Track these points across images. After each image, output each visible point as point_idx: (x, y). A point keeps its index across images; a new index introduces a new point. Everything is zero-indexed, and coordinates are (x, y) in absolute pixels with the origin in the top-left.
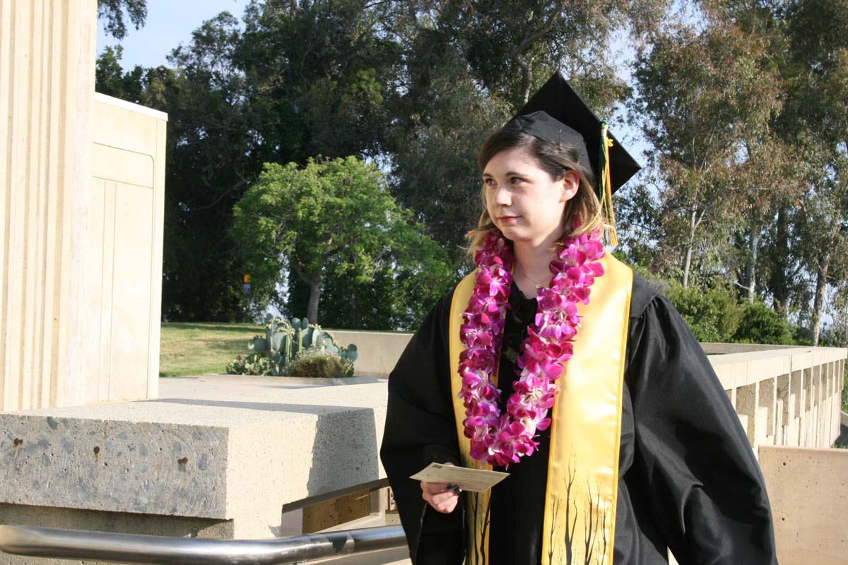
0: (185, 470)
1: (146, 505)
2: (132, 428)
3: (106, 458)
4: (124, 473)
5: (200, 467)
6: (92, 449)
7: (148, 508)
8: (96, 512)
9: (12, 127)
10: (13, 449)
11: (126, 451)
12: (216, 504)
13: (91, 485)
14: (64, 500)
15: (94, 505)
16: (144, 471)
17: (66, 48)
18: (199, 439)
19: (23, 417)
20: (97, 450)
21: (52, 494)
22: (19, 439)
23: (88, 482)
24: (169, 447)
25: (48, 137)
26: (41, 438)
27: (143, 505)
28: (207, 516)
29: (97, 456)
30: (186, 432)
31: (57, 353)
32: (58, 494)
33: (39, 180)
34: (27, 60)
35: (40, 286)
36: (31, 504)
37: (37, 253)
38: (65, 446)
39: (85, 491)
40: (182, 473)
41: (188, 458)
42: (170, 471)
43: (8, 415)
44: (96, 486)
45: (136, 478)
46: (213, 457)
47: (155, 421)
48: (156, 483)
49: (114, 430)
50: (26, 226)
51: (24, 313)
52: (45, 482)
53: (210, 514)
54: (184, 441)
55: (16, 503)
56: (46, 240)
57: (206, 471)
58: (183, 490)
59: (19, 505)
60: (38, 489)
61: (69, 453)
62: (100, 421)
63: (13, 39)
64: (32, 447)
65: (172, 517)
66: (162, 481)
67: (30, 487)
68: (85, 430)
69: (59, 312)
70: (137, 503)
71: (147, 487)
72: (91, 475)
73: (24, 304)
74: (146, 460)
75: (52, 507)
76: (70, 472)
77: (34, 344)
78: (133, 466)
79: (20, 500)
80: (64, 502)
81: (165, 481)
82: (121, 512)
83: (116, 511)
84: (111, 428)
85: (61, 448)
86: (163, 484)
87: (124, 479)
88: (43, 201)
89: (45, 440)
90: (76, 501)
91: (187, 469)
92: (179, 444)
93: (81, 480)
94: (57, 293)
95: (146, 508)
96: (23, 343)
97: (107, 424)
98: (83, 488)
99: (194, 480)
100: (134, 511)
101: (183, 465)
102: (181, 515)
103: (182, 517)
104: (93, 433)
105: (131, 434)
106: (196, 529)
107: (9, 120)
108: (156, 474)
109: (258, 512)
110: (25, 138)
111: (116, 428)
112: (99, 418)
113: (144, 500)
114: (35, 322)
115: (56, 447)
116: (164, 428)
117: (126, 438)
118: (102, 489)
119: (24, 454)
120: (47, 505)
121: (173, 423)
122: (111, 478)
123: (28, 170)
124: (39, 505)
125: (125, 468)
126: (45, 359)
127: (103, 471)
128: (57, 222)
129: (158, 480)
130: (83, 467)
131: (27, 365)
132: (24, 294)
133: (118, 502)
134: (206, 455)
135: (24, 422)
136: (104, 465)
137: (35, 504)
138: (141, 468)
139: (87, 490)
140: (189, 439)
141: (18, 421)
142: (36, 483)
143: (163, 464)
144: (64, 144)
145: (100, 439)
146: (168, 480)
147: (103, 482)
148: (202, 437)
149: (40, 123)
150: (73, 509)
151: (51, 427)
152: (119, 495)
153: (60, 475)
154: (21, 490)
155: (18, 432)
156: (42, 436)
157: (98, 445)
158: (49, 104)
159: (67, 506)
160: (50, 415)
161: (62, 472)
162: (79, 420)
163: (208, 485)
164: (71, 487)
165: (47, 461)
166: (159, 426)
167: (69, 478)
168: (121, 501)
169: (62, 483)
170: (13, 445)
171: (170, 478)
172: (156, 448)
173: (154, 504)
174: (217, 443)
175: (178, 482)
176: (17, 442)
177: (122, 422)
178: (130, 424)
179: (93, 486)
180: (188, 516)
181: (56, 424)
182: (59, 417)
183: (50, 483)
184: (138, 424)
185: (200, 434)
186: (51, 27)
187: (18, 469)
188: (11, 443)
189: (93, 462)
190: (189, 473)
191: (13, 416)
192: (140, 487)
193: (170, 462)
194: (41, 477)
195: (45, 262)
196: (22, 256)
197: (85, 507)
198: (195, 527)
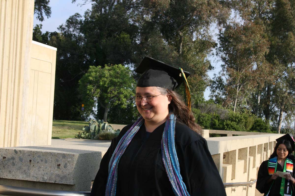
0: (59, 168)
1: (46, 179)
2: (42, 154)
3: (33, 164)
4: (39, 169)
5: (65, 167)
6: (29, 161)
7: (47, 180)
8: (30, 181)
9: (4, 52)
10: (3, 160)
11: (40, 161)
12: (70, 180)
13: (28, 172)
14: (19, 177)
15: (29, 179)
16: (46, 168)
17: (23, 26)
18: (64, 158)
19: (6, 150)
20: (30, 161)
21: (15, 175)
22: (5, 157)
23: (27, 171)
24: (54, 161)
25: (16, 56)
26: (12, 157)
27: (45, 180)
28: (66, 184)
29: (30, 163)
30: (60, 156)
31: (17, 129)
32: (17, 175)
33: (12, 71)
34: (9, 30)
35: (12, 107)
36: (8, 178)
37: (11, 95)
38: (20, 159)
39: (26, 174)
40: (58, 169)
41: (60, 164)
42: (54, 168)
43: (1, 149)
44: (30, 173)
45: (43, 170)
46: (69, 164)
47: (50, 152)
48: (50, 172)
49: (36, 154)
50: (8, 86)
51: (6, 116)
52: (13, 171)
53: (68, 183)
54: (59, 159)
55: (3, 178)
56: (14, 91)
57: (67, 169)
58: (59, 175)
59: (4, 178)
60: (10, 173)
61: (21, 162)
62: (32, 151)
63: (5, 22)
64: (9, 159)
65: (55, 183)
66: (52, 171)
67: (8, 173)
68: (27, 154)
69: (18, 116)
70: (43, 179)
71: (47, 174)
72: (28, 169)
73: (6, 112)
74: (47, 164)
75: (15, 179)
76: (21, 168)
77: (9, 126)
78: (42, 167)
79: (4, 177)
80: (19, 178)
81: (53, 172)
82: (38, 182)
83: (36, 181)
84: (35, 154)
85: (19, 160)
86: (52, 173)
87: (39, 171)
88: (13, 78)
89: (14, 157)
90: (23, 178)
91: (60, 168)
92: (58, 159)
93: (25, 171)
94: (17, 109)
95: (46, 180)
96: (5, 126)
97: (34, 152)
98: (26, 173)
99: (62, 172)
100: (42, 181)
101: (59, 166)
102: (58, 183)
103: (58, 184)
104: (29, 155)
105: (42, 156)
106: (62, 188)
107: (3, 50)
108: (50, 169)
109: (83, 183)
110: (8, 56)
111: (37, 154)
112: (31, 150)
113: (46, 178)
114: (9, 119)
115: (17, 160)
116: (53, 154)
117: (40, 157)
118: (32, 174)
119: (6, 162)
120: (13, 179)
121: (56, 152)
122: (35, 170)
123: (9, 67)
124: (11, 179)
125: (40, 167)
126: (13, 131)
127: (32, 168)
128: (18, 85)
129: (50, 171)
130: (26, 166)
131: (7, 133)
132: (6, 109)
133: (37, 178)
134: (67, 163)
135: (7, 151)
136: (33, 166)
137: (9, 178)
138: (45, 167)
139: (27, 174)
140: (61, 158)
141: (4, 151)
142: (10, 172)
143: (52, 166)
144: (21, 58)
145: (31, 157)
146: (54, 171)
147: (32, 172)
148: (65, 157)
149: (13, 51)
150: (22, 180)
151: (16, 153)
152: (37, 176)
153: (18, 169)
154: (5, 173)
155: (5, 154)
156: (12, 156)
157: (31, 159)
158: (17, 45)
159: (20, 179)
160: (15, 149)
161: (19, 168)
162: (25, 151)
163: (67, 173)
164: (21, 173)
165: (14, 164)
166: (51, 153)
167: (21, 170)
168: (38, 178)
169: (19, 172)
170: (3, 159)
171: (55, 171)
172: (50, 161)
173: (49, 179)
174: (70, 159)
175: (57, 172)
176: (4, 158)
177: (39, 152)
178: (42, 152)
179: (29, 173)
180: (60, 183)
181: (17, 152)
182: (18, 150)
183: (15, 172)
184: (44, 153)
185: (65, 156)
186: (18, 19)
187: (4, 167)
188: (2, 158)
189: (29, 165)
190: (61, 169)
191: (3, 149)
192: (45, 173)
193: (55, 166)
194: (12, 170)
195: (14, 98)
196: (6, 96)
197: (26, 179)
198: (62, 187)
